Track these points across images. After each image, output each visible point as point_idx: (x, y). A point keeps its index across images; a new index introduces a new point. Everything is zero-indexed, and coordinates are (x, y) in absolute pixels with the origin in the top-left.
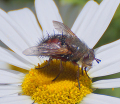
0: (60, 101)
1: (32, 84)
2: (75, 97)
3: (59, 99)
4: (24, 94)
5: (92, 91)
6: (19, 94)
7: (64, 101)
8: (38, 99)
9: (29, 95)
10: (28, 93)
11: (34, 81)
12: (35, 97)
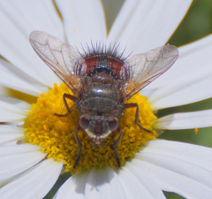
0: (96, 154)
1: (43, 122)
2: (124, 147)
3: (93, 151)
4: (28, 142)
5: (157, 135)
6: (19, 142)
7: (103, 154)
8: (53, 152)
9: (38, 144)
10: (35, 140)
11: (46, 116)
12: (48, 148)
